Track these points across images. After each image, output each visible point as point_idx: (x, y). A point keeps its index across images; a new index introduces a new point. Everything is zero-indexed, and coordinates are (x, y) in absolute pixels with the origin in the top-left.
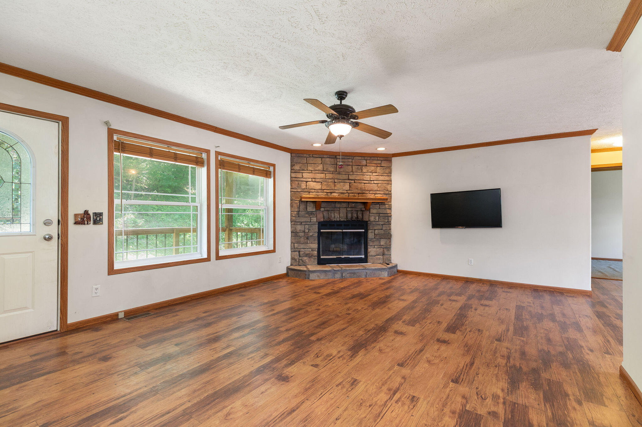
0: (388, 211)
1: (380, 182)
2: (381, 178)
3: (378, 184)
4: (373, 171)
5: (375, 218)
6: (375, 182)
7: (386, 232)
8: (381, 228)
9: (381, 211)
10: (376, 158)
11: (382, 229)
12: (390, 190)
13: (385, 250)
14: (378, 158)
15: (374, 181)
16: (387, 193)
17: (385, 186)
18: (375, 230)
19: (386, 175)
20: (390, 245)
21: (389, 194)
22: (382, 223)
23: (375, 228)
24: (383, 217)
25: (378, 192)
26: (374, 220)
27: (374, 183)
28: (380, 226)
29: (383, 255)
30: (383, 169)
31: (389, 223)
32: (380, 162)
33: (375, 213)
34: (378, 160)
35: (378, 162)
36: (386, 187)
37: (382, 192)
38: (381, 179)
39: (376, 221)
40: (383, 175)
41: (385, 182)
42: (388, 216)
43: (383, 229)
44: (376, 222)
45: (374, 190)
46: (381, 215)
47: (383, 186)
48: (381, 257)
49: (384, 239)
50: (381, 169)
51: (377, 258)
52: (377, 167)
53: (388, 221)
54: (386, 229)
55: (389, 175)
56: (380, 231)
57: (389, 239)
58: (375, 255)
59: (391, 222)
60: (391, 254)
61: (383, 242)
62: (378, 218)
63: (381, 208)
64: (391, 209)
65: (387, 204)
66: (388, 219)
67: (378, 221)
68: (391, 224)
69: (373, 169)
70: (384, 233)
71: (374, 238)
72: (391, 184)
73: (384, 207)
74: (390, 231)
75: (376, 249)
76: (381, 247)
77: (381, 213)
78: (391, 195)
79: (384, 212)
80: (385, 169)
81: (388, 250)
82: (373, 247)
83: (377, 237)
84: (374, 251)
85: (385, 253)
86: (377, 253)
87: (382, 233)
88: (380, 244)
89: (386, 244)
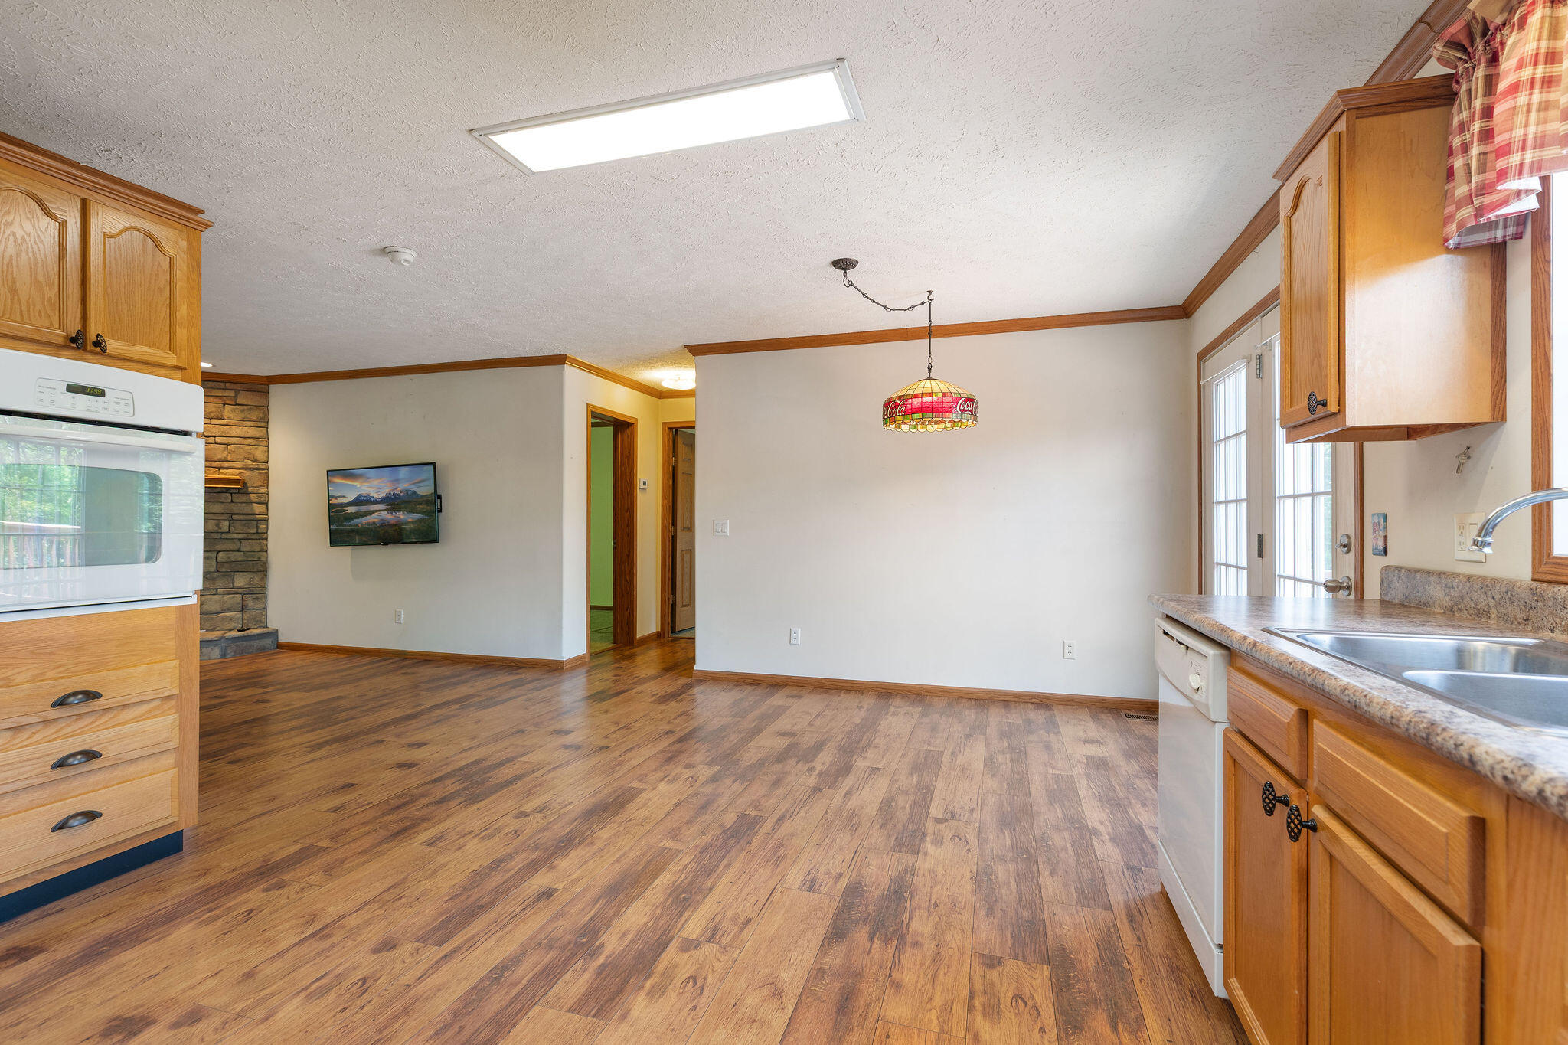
0: (258, 509)
1: (233, 440)
2: (237, 431)
3: (228, 444)
4: (212, 415)
5: (218, 525)
6: (218, 440)
7: (252, 556)
8: (236, 548)
9: (235, 509)
10: (222, 385)
11: (239, 551)
12: (265, 459)
13: (248, 598)
14: (227, 384)
15: (215, 437)
16: (251, 466)
17: (250, 451)
18: (218, 552)
19: (249, 424)
20: (265, 587)
21: (263, 469)
22: (240, 536)
23: (218, 547)
24: (244, 522)
25: (226, 464)
26: (216, 528)
27: (216, 443)
28: (234, 543)
29: (243, 608)
30: (243, 411)
31: (262, 536)
32: (232, 394)
33: (218, 511)
34: (225, 389)
35: (226, 394)
36: (249, 453)
37: (239, 465)
38: (235, 434)
39: (220, 531)
40: (241, 423)
41: (250, 440)
42: (258, 520)
43: (242, 549)
44: (222, 533)
45: (216, 459)
46: (235, 517)
47: (242, 450)
48: (238, 615)
49: (245, 574)
50: (235, 410)
51: (223, 619)
52: (224, 405)
53: (257, 530)
54: (252, 549)
55: (259, 424)
56: (232, 554)
57: (259, 574)
58: (219, 610)
59: (267, 533)
60: (266, 608)
61: (240, 581)
62: (228, 525)
63: (238, 501)
64: (267, 504)
65: (255, 491)
66: (257, 527)
67: (229, 532)
68: (267, 539)
69: (213, 409)
70: (245, 559)
71: (218, 571)
72: (268, 446)
73: (244, 499)
74: (263, 556)
75: (221, 596)
76: (234, 591)
77: (236, 512)
78: (266, 471)
79: (247, 510)
80: (248, 410)
81: (257, 598)
82: (214, 592)
83: (224, 570)
84: (216, 602)
85: (251, 604)
86: (226, 606)
87: (240, 559)
88: (233, 584)
89: (251, 584)
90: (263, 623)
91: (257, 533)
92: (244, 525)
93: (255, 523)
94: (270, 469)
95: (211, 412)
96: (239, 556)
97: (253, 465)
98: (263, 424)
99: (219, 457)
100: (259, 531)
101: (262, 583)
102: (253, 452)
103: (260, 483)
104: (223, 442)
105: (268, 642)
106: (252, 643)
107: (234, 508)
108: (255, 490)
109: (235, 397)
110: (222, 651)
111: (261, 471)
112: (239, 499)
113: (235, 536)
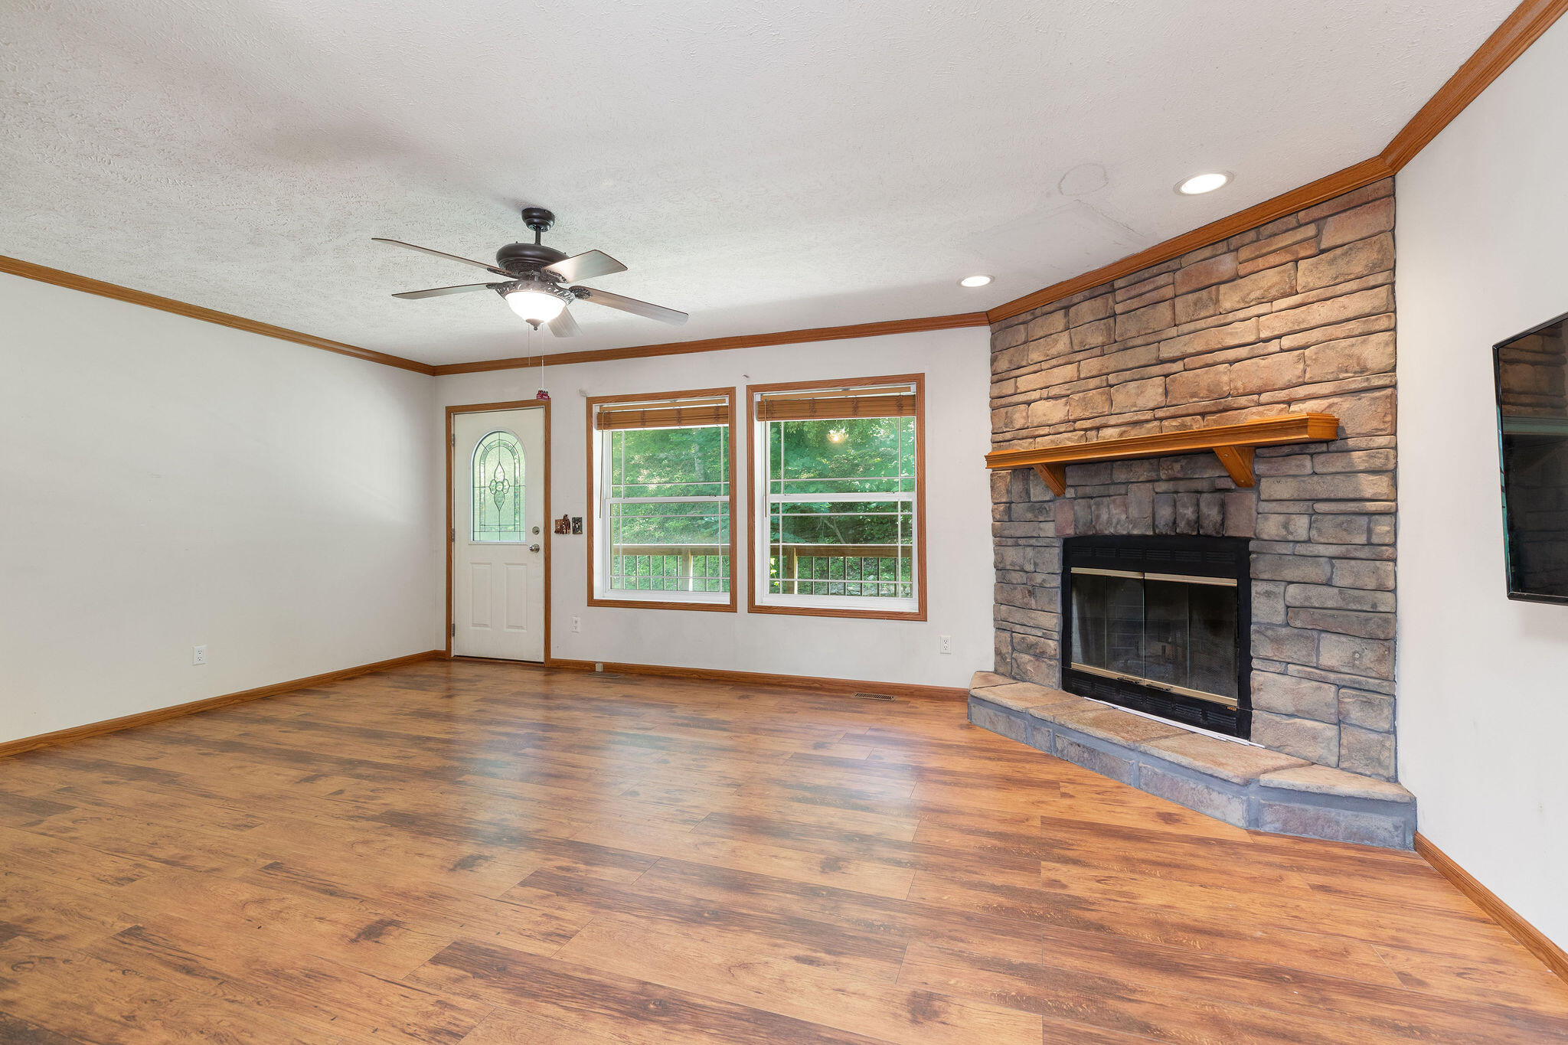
0: (1371, 486)
1: (1319, 335)
2: (1323, 312)
3: (1306, 347)
4: (1276, 292)
5: (1286, 526)
6: (1286, 342)
7: (1357, 600)
8: (1323, 579)
9: (1322, 487)
10: (1292, 221)
11: (1328, 584)
12: (1387, 362)
13: (1349, 697)
14: (1301, 214)
15: (1278, 338)
16: (1353, 386)
17: (1348, 350)
18: (1289, 583)
19: (1349, 286)
20: (1388, 679)
21: (1383, 388)
22: (1332, 550)
23: (1292, 575)
24: (1342, 518)
25: (1301, 391)
26: (1286, 532)
27: (1280, 351)
28: (1319, 565)
29: (1340, 721)
30: (1334, 261)
31: (1384, 553)
32: (1311, 231)
33: (1288, 497)
34: (1297, 226)
35: (1300, 238)
36: (1350, 356)
37: (1326, 389)
38: (1318, 320)
39: (1290, 538)
40: (1329, 292)
41: (1351, 325)
42: (1373, 515)
43: (1337, 581)
44: (1295, 542)
45: (1280, 384)
46: (1320, 507)
47: (1334, 354)
48: (1331, 731)
49: (1343, 639)
50: (1316, 266)
51: (1300, 731)
52: (1296, 261)
53: (1369, 538)
54: (1359, 584)
55: (1372, 281)
56: (1314, 591)
57: (1375, 645)
58: (1291, 709)
59: (1394, 545)
60: (1393, 731)
61: (1333, 652)
62: (1306, 526)
63: (1325, 470)
64: (1393, 474)
65: (1363, 445)
66: (1369, 531)
67: (1309, 541)
68: (1395, 560)
69: (1276, 279)
70: (1341, 604)
71: (1288, 624)
72: (1394, 329)
73: (1338, 464)
74: (1384, 601)
75: (1294, 680)
76: (1321, 675)
77: (1321, 496)
78: (1389, 391)
79: (1344, 489)
80: (1345, 254)
81: (1369, 703)
82: (1280, 668)
83: (1298, 624)
84: (1286, 692)
85: (1355, 714)
86: (1304, 705)
87: (1330, 604)
88: (1318, 660)
89: (1354, 666)
90: (1387, 768)
91: (1369, 544)
92: (1340, 525)
93: (1363, 521)
94: (1399, 385)
95: (1270, 287)
96: (1329, 597)
97: (1358, 383)
98: (1380, 278)
99: (1287, 378)
100: (1375, 540)
101: (1383, 669)
102: (1356, 351)
103: (1375, 424)
104: (1295, 344)
105: (1382, 824)
106: (1333, 813)
107: (1318, 488)
108: (1363, 442)
109: (1318, 236)
110: (1248, 811)
111: (1377, 394)
112: (1324, 463)
113: (1322, 550)
